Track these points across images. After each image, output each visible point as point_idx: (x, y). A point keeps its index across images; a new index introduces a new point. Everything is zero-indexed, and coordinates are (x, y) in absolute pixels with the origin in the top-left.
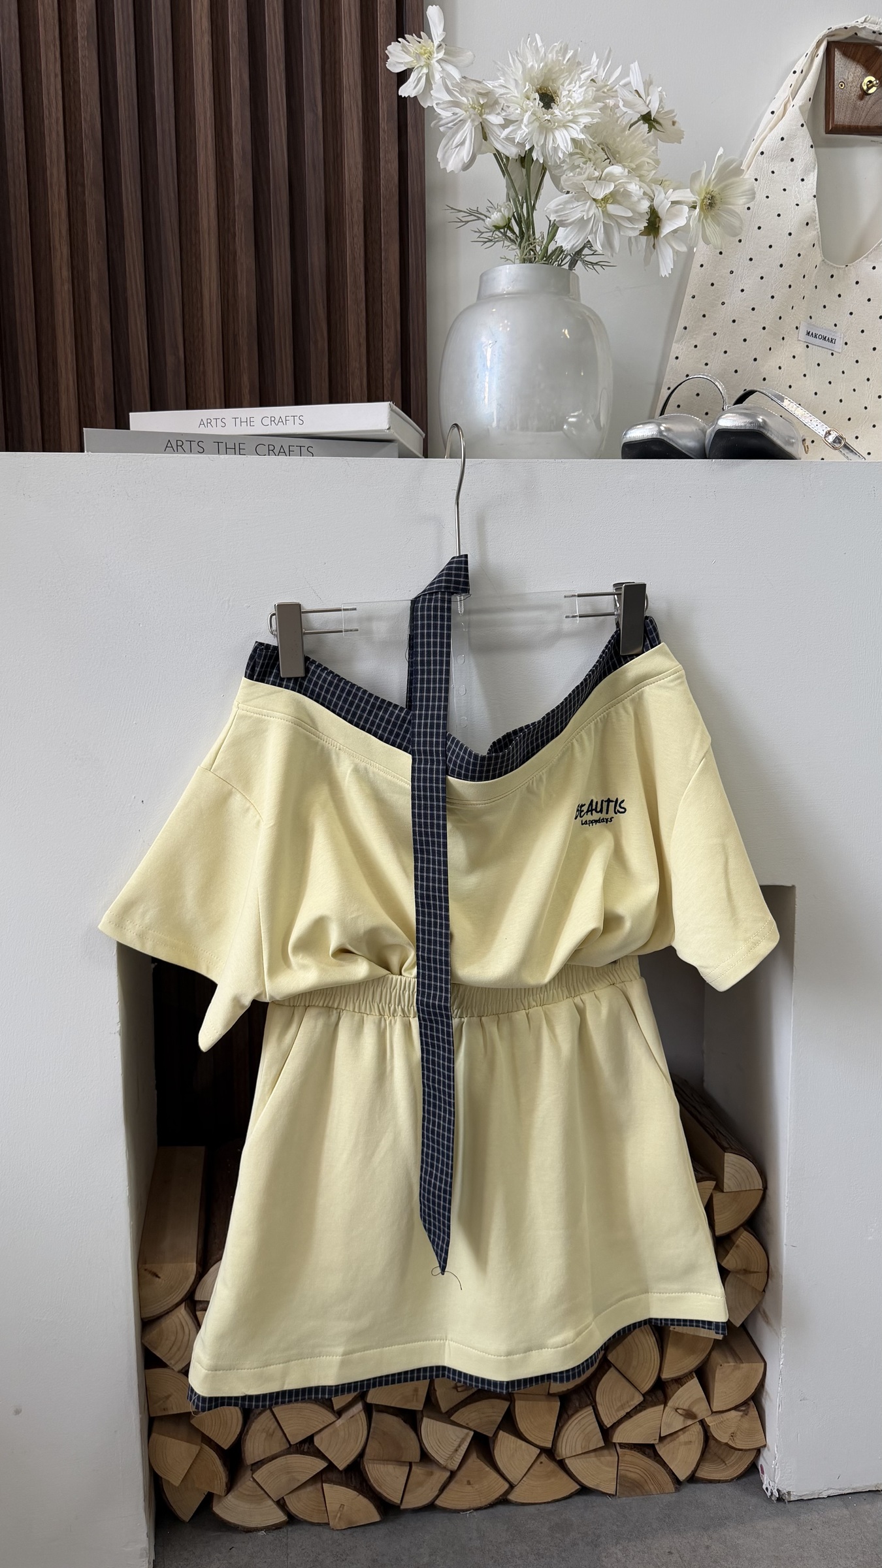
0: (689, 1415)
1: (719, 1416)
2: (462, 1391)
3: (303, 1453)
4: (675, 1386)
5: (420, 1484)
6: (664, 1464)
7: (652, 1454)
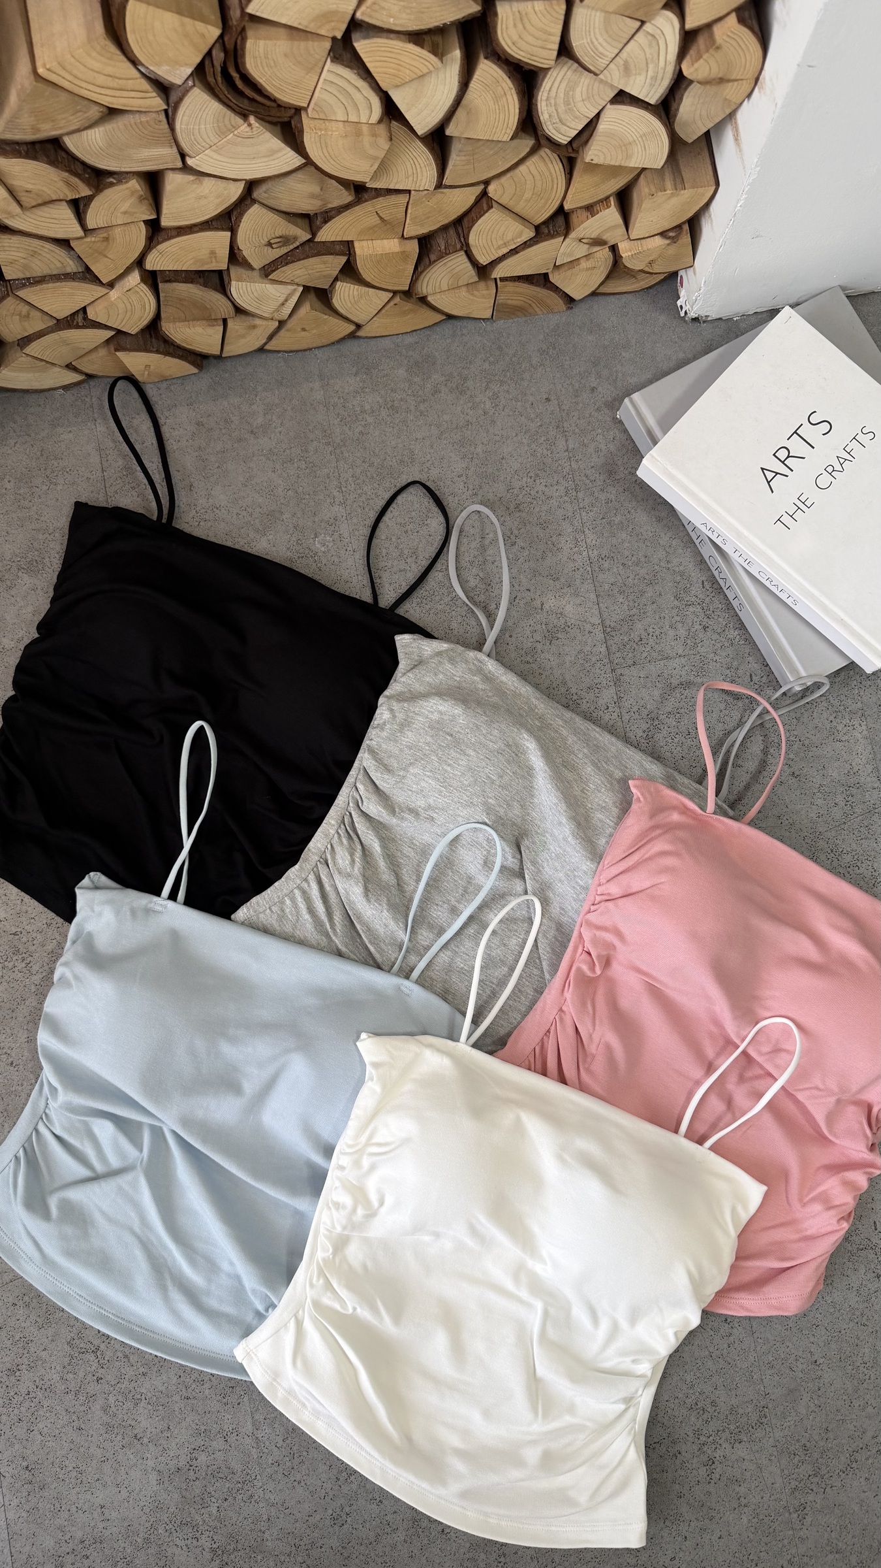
0: (598, 242)
1: (639, 242)
2: (280, 247)
3: (78, 327)
4: (585, 214)
5: (243, 336)
6: (556, 289)
7: (542, 281)
